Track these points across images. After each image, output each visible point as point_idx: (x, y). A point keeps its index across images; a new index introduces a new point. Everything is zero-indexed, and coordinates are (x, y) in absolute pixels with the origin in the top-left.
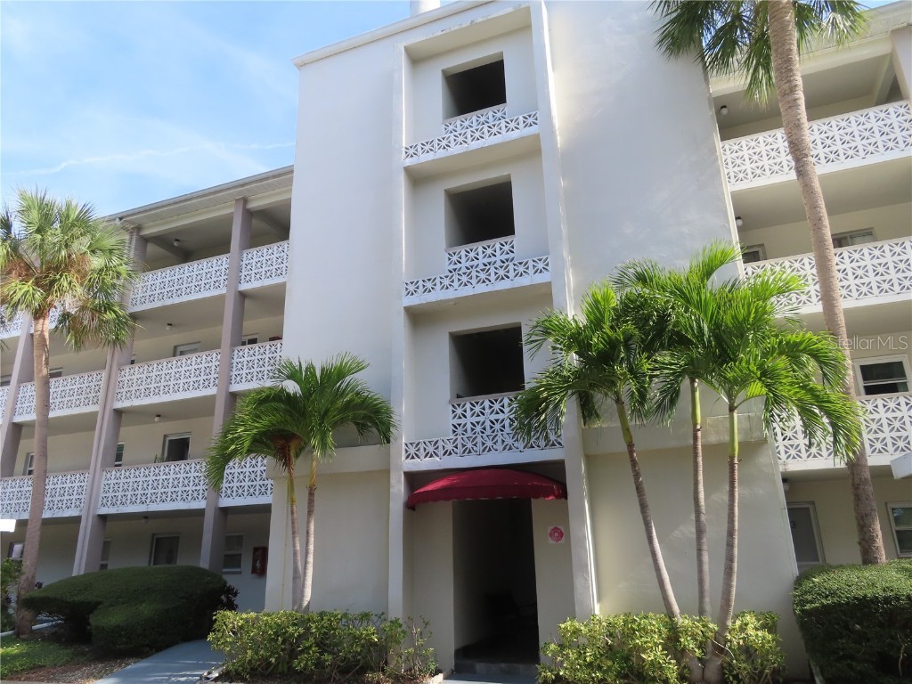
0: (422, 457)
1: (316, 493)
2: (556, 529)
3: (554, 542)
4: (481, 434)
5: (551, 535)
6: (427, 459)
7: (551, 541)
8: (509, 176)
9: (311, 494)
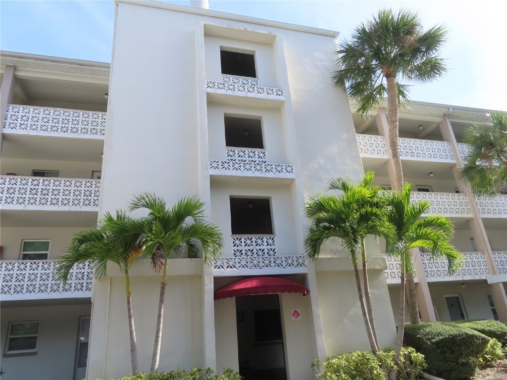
0: (225, 268)
1: (166, 287)
2: (295, 312)
3: (295, 319)
4: (262, 256)
5: (293, 315)
6: (229, 269)
7: (293, 318)
8: (261, 117)
9: (163, 288)
